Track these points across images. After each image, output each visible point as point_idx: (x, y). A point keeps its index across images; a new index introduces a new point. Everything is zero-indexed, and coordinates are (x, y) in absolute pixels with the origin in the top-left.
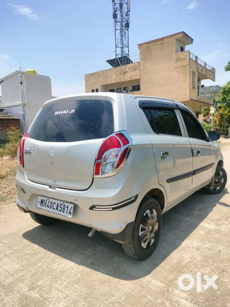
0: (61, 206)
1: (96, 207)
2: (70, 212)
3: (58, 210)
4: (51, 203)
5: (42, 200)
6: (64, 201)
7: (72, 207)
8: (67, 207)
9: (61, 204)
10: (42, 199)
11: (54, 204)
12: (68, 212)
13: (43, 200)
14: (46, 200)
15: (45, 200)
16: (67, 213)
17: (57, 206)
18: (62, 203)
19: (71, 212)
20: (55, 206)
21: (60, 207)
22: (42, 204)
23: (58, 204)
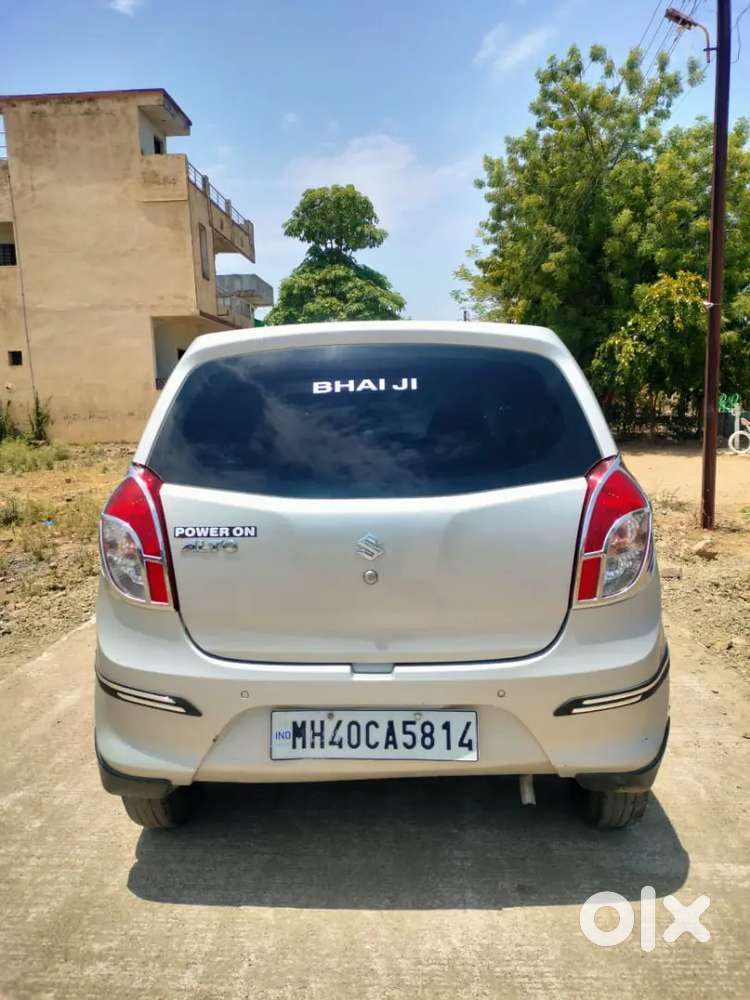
0: (409, 728)
1: (585, 703)
2: (466, 741)
3: (396, 747)
4: (354, 728)
5: (299, 725)
6: (418, 710)
7: (468, 724)
8: (446, 726)
9: (405, 723)
10: (295, 724)
11: (372, 727)
12: (455, 740)
13: (304, 723)
14: (322, 723)
15: (313, 723)
16: (449, 747)
17: (391, 731)
18: (409, 716)
19: (470, 741)
20: (379, 735)
21: (405, 732)
22: (299, 741)
23: (391, 724)
